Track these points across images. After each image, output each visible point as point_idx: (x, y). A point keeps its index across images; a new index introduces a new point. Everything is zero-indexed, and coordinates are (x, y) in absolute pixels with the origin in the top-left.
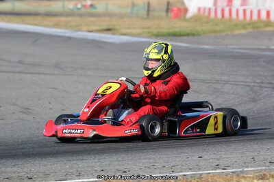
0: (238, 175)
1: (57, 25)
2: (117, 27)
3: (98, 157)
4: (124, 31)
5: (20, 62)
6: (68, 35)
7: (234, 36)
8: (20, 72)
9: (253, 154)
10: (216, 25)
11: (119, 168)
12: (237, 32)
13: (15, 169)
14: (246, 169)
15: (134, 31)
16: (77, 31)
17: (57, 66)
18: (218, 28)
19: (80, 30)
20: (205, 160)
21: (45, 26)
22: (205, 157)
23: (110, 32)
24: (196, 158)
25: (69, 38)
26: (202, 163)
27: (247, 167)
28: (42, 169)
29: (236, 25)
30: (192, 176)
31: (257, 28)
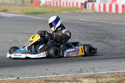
0: (63, 78)
2: (8, 10)
4: (12, 11)
7: (62, 14)
9: (70, 68)
10: (54, 9)
11: (9, 74)
12: (63, 12)
14: (67, 75)
15: (16, 12)
18: (54, 10)
20: (49, 71)
22: (48, 69)
23: (5, 12)
24: (44, 70)
26: (47, 72)
27: (68, 74)
29: (63, 9)
30: (42, 78)
31: (72, 11)
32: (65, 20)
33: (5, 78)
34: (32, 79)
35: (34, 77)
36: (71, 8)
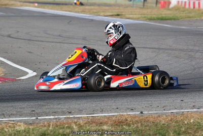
1: (83, 12)
2: (123, 14)
3: (114, 99)
4: (128, 16)
5: (60, 36)
6: (91, 18)
7: (202, 20)
8: (60, 43)
10: (190, 13)
11: (128, 107)
13: (60, 106)
15: (135, 16)
16: (97, 16)
17: (84, 39)
18: (191, 15)
19: (99, 15)
20: (185, 103)
21: (76, 12)
22: (185, 101)
23: (119, 17)
24: (179, 101)
25: (92, 20)
26: (183, 104)
28: (77, 106)
30: (177, 113)
33: (123, 112)
34: (163, 114)
35: (165, 112)
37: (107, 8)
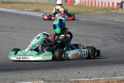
0: (96, 81)
1: (13, 8)
2: (41, 9)
3: (30, 72)
4: (44, 11)
6: (18, 13)
7: (97, 14)
9: (104, 71)
10: (89, 9)
11: (40, 77)
12: (98, 12)
14: (100, 79)
16: (22, 11)
17: (12, 28)
18: (89, 11)
19: (24, 11)
20: (81, 74)
21: (7, 8)
22: (81, 72)
23: (38, 12)
24: (77, 73)
25: (19, 14)
26: (80, 75)
27: (101, 77)
28: (3, 77)
29: (98, 9)
31: (108, 11)
32: (100, 21)
33: (36, 81)
36: (107, 8)
37: (30, 5)
